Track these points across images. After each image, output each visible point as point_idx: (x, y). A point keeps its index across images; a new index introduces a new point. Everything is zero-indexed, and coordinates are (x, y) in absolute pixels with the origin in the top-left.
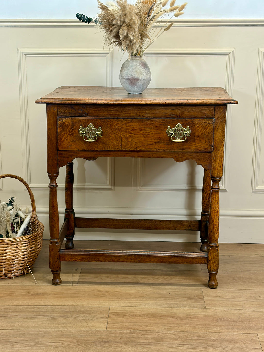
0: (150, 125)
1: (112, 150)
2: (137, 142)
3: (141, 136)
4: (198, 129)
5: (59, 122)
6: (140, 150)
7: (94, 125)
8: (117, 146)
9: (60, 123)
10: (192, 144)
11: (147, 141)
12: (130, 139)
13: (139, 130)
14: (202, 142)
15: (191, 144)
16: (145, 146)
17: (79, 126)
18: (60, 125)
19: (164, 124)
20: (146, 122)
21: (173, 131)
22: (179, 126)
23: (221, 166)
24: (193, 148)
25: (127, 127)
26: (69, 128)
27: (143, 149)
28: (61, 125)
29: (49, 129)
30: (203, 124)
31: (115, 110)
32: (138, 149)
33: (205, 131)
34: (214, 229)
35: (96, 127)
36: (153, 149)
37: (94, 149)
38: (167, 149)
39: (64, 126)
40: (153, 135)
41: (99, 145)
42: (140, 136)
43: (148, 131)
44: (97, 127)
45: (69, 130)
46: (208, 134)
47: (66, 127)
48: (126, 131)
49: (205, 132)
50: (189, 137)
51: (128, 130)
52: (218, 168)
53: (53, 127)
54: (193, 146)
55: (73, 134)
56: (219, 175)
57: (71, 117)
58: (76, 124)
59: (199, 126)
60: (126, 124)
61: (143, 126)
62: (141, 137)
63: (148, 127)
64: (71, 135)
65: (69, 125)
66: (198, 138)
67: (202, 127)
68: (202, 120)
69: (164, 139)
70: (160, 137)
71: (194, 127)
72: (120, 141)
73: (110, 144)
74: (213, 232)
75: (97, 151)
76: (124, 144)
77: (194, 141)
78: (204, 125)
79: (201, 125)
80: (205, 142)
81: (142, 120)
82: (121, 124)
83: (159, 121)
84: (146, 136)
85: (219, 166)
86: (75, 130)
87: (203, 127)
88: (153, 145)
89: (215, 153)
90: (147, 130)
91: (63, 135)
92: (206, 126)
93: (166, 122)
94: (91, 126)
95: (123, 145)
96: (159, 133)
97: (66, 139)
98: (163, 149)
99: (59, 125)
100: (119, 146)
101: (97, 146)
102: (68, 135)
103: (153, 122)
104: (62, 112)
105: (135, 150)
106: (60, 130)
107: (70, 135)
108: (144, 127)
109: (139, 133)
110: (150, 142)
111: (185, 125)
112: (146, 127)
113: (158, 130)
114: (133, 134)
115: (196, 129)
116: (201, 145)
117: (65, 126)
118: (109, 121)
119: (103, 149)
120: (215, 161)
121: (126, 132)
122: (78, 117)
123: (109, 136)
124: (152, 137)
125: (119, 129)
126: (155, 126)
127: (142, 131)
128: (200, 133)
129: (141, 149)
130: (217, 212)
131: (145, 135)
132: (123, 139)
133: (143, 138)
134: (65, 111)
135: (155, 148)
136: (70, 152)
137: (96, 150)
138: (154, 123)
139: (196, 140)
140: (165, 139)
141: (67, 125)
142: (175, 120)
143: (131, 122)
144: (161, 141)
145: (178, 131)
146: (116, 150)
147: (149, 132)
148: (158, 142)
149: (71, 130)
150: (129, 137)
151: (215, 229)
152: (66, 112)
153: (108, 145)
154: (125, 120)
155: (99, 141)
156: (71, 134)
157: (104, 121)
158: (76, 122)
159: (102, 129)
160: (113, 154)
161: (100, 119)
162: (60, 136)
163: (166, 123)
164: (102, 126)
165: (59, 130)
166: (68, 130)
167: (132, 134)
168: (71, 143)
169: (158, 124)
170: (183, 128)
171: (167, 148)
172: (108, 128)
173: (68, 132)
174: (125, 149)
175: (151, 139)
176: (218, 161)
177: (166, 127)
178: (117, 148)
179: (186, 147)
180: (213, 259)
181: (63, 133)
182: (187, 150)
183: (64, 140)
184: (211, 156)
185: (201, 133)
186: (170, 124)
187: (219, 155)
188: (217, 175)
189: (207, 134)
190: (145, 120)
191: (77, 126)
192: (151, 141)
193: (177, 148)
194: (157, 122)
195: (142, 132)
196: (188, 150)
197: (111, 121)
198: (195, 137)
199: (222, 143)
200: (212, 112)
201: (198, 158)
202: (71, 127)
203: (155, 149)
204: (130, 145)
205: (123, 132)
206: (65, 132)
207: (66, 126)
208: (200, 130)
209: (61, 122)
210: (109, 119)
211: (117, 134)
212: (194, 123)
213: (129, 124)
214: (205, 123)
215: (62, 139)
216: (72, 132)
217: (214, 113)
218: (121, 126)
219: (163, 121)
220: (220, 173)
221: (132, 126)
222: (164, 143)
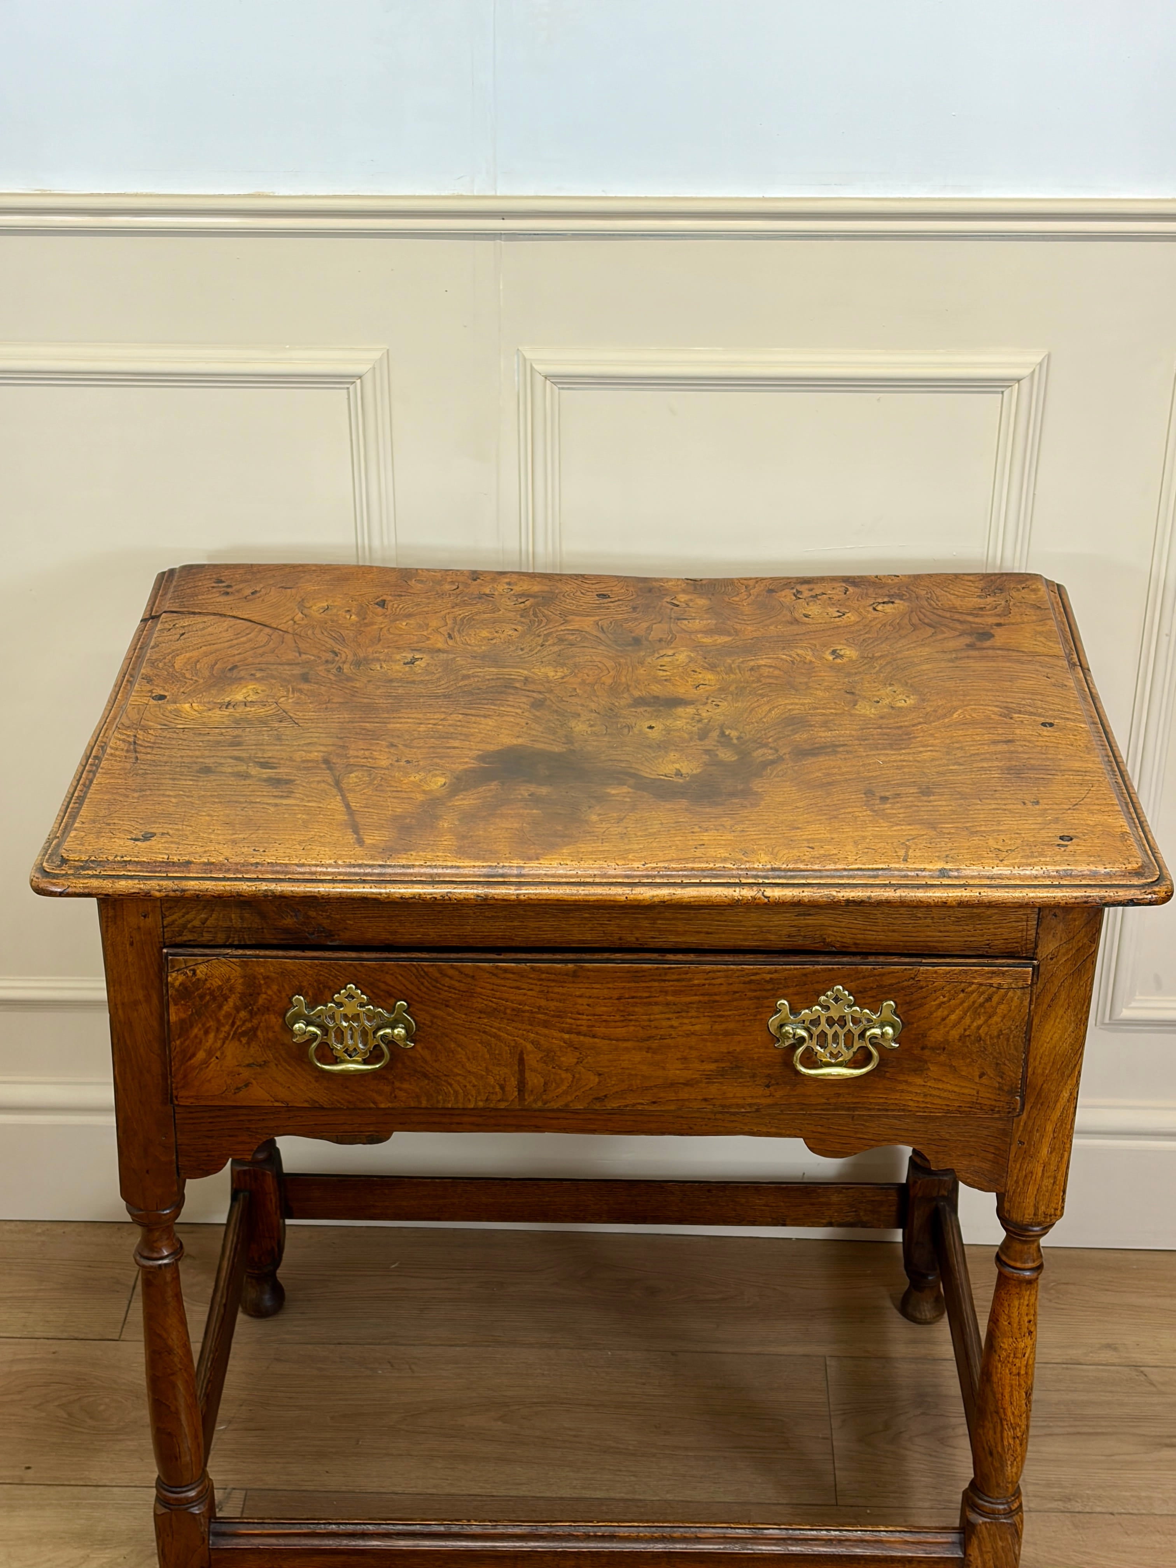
0: (676, 993)
1: (472, 1106)
2: (606, 1070)
3: (630, 1044)
4: (940, 1013)
5: (175, 978)
6: (626, 1106)
7: (368, 992)
8: (498, 1089)
9: (177, 983)
10: (906, 1081)
11: (664, 1068)
12: (569, 1059)
13: (617, 1018)
14: (962, 1077)
15: (900, 1082)
16: (647, 1088)
17: (284, 995)
18: (177, 990)
19: (757, 990)
20: (654, 980)
21: (808, 1023)
22: (836, 1000)
23: (1055, 1178)
24: (911, 1103)
25: (553, 1005)
26: (228, 1007)
27: (642, 1104)
28: (185, 992)
29: (119, 1006)
30: (972, 992)
31: (487, 914)
32: (612, 1105)
33: (980, 1022)
34: (1006, 1443)
35: (383, 1004)
36: (696, 1105)
37: (374, 1103)
38: (770, 1106)
39: (202, 997)
40: (693, 1040)
41: (397, 1084)
42: (626, 1044)
43: (665, 1023)
44: (384, 1001)
45: (228, 1015)
46: (998, 1037)
47: (214, 999)
48: (545, 1021)
49: (979, 1028)
50: (894, 1049)
51: (558, 1016)
52: (1040, 1186)
53: (140, 995)
54: (911, 1092)
55: (255, 1035)
56: (1045, 1215)
57: (240, 952)
58: (269, 987)
59: (950, 1000)
60: (545, 989)
61: (641, 998)
62: (626, 1048)
63: (668, 1004)
64: (244, 1040)
65: (231, 989)
66: (939, 1054)
67: (966, 1005)
68: (965, 972)
69: (752, 1059)
70: (731, 1050)
71: (921, 1005)
72: (516, 1068)
73: (459, 1083)
74: (1001, 1456)
75: (388, 1110)
76: (534, 1080)
77: (919, 1070)
78: (975, 995)
79: (962, 995)
80: (977, 1074)
81: (637, 971)
82: (518, 988)
83: (727, 977)
84: (655, 1044)
85: (1050, 1178)
86: (267, 1016)
87: (969, 1008)
88: (692, 1086)
89: (1029, 1117)
90: (663, 1016)
91: (196, 1036)
92: (989, 999)
93: (767, 982)
94: (353, 998)
95: (529, 1086)
96: (726, 1033)
97: (218, 1054)
98: (750, 1105)
99: (172, 992)
100: (507, 1089)
101: (387, 1089)
102: (226, 1038)
103: (696, 982)
104: (189, 926)
105: (597, 1106)
106: (183, 1015)
107: (237, 1036)
108: (645, 1004)
109: (620, 1032)
110: (675, 1071)
111: (870, 993)
112: (656, 1004)
113: (721, 1016)
114: (585, 1035)
115: (931, 1014)
116: (956, 1089)
117: (208, 998)
118: (451, 972)
119: (420, 1103)
120: (1029, 1155)
121: (546, 1024)
122: (281, 953)
123: (453, 1045)
124: (691, 1048)
125: (508, 1011)
126: (706, 998)
127: (633, 1023)
128: (955, 1033)
129: (628, 1102)
130: (1023, 1372)
131: (650, 1038)
132: (533, 1059)
133: (638, 1056)
134: (207, 919)
135: (705, 1100)
137: (382, 1106)
138: (698, 985)
139: (932, 1067)
140: (759, 1059)
141: (217, 993)
142: (815, 972)
143: (571, 979)
144: (737, 1067)
145: (830, 1022)
146: (492, 1106)
147: (672, 1027)
148: (722, 1073)
149: (244, 1014)
150: (561, 1047)
151: (1011, 1442)
152: (208, 923)
153: (451, 1085)
154: (540, 970)
155: (400, 1065)
156: (244, 1034)
157: (425, 972)
158: (266, 978)
159: (411, 1009)
160: (471, 1120)
161: (405, 966)
162: (182, 1043)
163: (769, 987)
164: (412, 998)
165: (174, 1015)
166: (223, 1012)
167: (579, 1033)
168: (246, 1073)
169: (723, 988)
170: (862, 1008)
171: (769, 1101)
172: (447, 1006)
173: (223, 1025)
174: (538, 1105)
175: (685, 1059)
176: (1045, 1151)
177: (766, 1002)
178: (499, 1097)
179: (873, 1098)
181: (196, 1030)
182: (879, 1110)
184: (1006, 1133)
185: (961, 1031)
186: (791, 990)
187: (1050, 1129)
188: (1035, 1215)
189: (991, 1038)
190: (650, 969)
191: (274, 997)
192: (681, 1066)
193: (824, 1101)
194: (717, 981)
195: (632, 1028)
196: (887, 1109)
197: (461, 972)
198: (927, 1052)
199: (1067, 1075)
200: (1022, 931)
201: (935, 1140)
202: (239, 1003)
203: (704, 1105)
204: (570, 1086)
205: (530, 1027)
206: (212, 1023)
207: (211, 994)
208: (953, 1017)
209: (181, 978)
210: (454, 967)
211: (495, 1036)
212: (922, 988)
213: (560, 990)
214: (981, 985)
215: (194, 1055)
216: (249, 1025)
217: (1033, 932)
218: (521, 998)
219: (757, 974)
220: (1048, 1207)
221: (580, 996)
222: (754, 1076)
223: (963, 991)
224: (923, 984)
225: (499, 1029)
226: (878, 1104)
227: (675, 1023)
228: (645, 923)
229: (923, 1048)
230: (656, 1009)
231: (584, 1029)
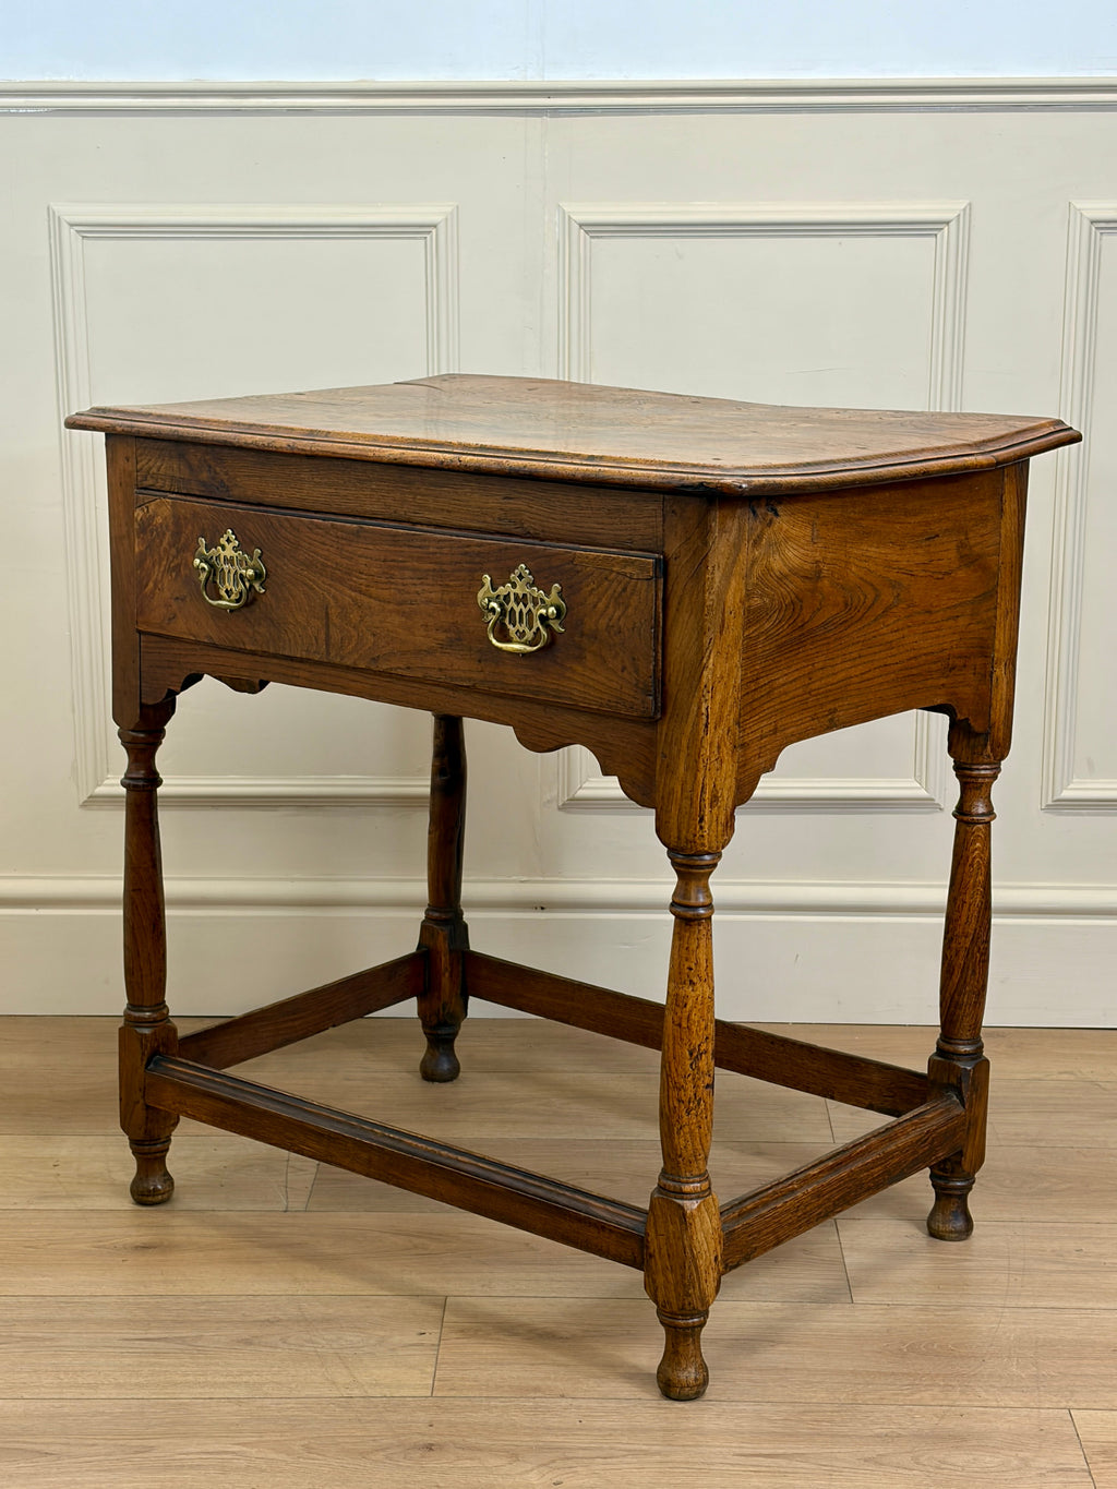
0: (419, 559)
1: (300, 655)
2: (378, 631)
3: (391, 607)
4: (593, 599)
5: (138, 514)
6: (391, 669)
7: (239, 538)
8: (314, 641)
9: (139, 518)
10: (571, 668)
11: (414, 635)
12: (355, 617)
13: (383, 580)
14: (609, 669)
15: (566, 669)
16: (405, 653)
17: (194, 536)
18: (139, 525)
19: (470, 563)
20: (405, 545)
21: (502, 597)
22: (521, 578)
23: (691, 799)
24: (575, 692)
25: (345, 562)
26: (165, 544)
27: (400, 668)
28: (145, 527)
30: (613, 580)
31: (315, 480)
32: (384, 666)
33: (619, 613)
34: (672, 1106)
35: (248, 550)
36: (434, 674)
37: (244, 644)
38: (484, 682)
39: (152, 532)
40: (431, 608)
41: (254, 625)
42: (389, 607)
43: (413, 589)
44: (249, 547)
45: (165, 551)
46: (633, 630)
47: (158, 534)
48: (342, 578)
49: (620, 618)
50: (561, 632)
51: (348, 574)
52: (680, 805)
53: (125, 530)
54: (575, 680)
55: (179, 570)
56: (687, 841)
57: (173, 496)
58: (187, 527)
59: (598, 587)
60: (340, 546)
61: (398, 561)
62: (390, 611)
63: (414, 570)
64: (173, 574)
65: (167, 526)
66: (593, 643)
67: (609, 593)
68: (608, 559)
69: (468, 632)
70: (455, 620)
71: (579, 591)
72: (324, 621)
73: (291, 631)
75: (253, 653)
76: (336, 635)
77: (580, 658)
78: (615, 584)
79: (606, 583)
80: (620, 667)
81: (395, 535)
82: (324, 543)
83: (450, 546)
84: (406, 608)
85: (686, 798)
86: (186, 554)
87: (612, 595)
88: (431, 654)
89: (668, 728)
90: (411, 581)
91: (148, 568)
92: (624, 589)
93: (476, 555)
94: (231, 542)
95: (332, 640)
96: (452, 603)
97: (160, 587)
98: (470, 679)
99: (136, 526)
100: (319, 641)
101: (251, 631)
102: (164, 572)
103: (431, 550)
104: (151, 472)
105: (374, 667)
106: (141, 548)
107: (170, 571)
108: (401, 568)
109: (385, 593)
110: (421, 638)
111: (543, 575)
112: (407, 568)
113: (447, 585)
114: (364, 595)
115: (585, 600)
116: (606, 682)
117: (155, 533)
118: (286, 524)
119: (269, 647)
120: (670, 770)
121: (341, 581)
123: (287, 594)
124: (430, 615)
125: (319, 565)
126: (437, 567)
127: (393, 586)
128: (603, 622)
129: (393, 666)
130: (684, 1025)
131: (404, 602)
132: (333, 612)
133: (397, 620)
134: (161, 467)
135: (441, 670)
136: (177, 645)
137: (248, 648)
138: (433, 553)
139: (589, 656)
140: (472, 631)
141: (160, 530)
142: (506, 548)
143: (356, 539)
144: (459, 639)
145: (517, 599)
146: (310, 656)
147: (417, 593)
148: (450, 643)
149: (173, 551)
150: (350, 604)
151: (677, 1105)
152: (161, 471)
153: (287, 632)
154: (337, 528)
155: (257, 609)
156: (173, 569)
157: (271, 523)
158: (185, 519)
159: (264, 557)
160: (306, 675)
161: (260, 516)
162: (141, 573)
163: (477, 560)
164: (264, 548)
165: (138, 548)
166: (162, 548)
167: (360, 592)
168: (174, 606)
169: (448, 557)
170: (538, 589)
171: (482, 676)
172: (284, 556)
173: (163, 559)
174: (338, 660)
175: (427, 626)
176: (682, 769)
177: (476, 576)
178: (315, 648)
179: (549, 683)
180: (664, 1251)
181: (148, 563)
182: (555, 696)
183: (153, 592)
184: (652, 743)
185: (607, 620)
186: (491, 566)
187: (685, 742)
188: (679, 838)
189: (628, 630)
190: (402, 534)
191: (190, 539)
192: (424, 634)
193: (516, 681)
194: (445, 550)
195: (393, 591)
196: (559, 698)
197: (291, 525)
198: (584, 640)
199: (695, 683)
200: (653, 527)
201: (602, 743)
202: (171, 540)
203: (440, 674)
204: (357, 644)
205: (330, 582)
206: (157, 557)
207: (156, 530)
208: (601, 605)
209: (141, 514)
210: (287, 519)
211: (312, 589)
212: (578, 572)
213: (350, 549)
214: (618, 573)
215: (147, 585)
216: (176, 562)
217: (660, 529)
218: (326, 553)
219: (468, 546)
220: (688, 832)
221: (360, 556)
222: (470, 650)
223: (606, 578)
224: (579, 568)
225: (314, 582)
226: (552, 690)
227: (419, 589)
228: (409, 497)
229: (582, 635)
230: (408, 574)
231: (363, 587)
